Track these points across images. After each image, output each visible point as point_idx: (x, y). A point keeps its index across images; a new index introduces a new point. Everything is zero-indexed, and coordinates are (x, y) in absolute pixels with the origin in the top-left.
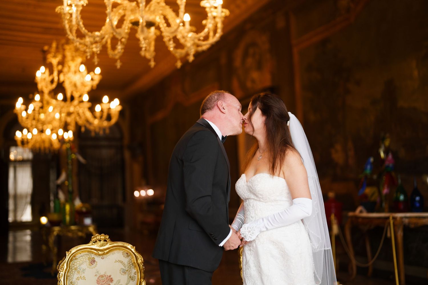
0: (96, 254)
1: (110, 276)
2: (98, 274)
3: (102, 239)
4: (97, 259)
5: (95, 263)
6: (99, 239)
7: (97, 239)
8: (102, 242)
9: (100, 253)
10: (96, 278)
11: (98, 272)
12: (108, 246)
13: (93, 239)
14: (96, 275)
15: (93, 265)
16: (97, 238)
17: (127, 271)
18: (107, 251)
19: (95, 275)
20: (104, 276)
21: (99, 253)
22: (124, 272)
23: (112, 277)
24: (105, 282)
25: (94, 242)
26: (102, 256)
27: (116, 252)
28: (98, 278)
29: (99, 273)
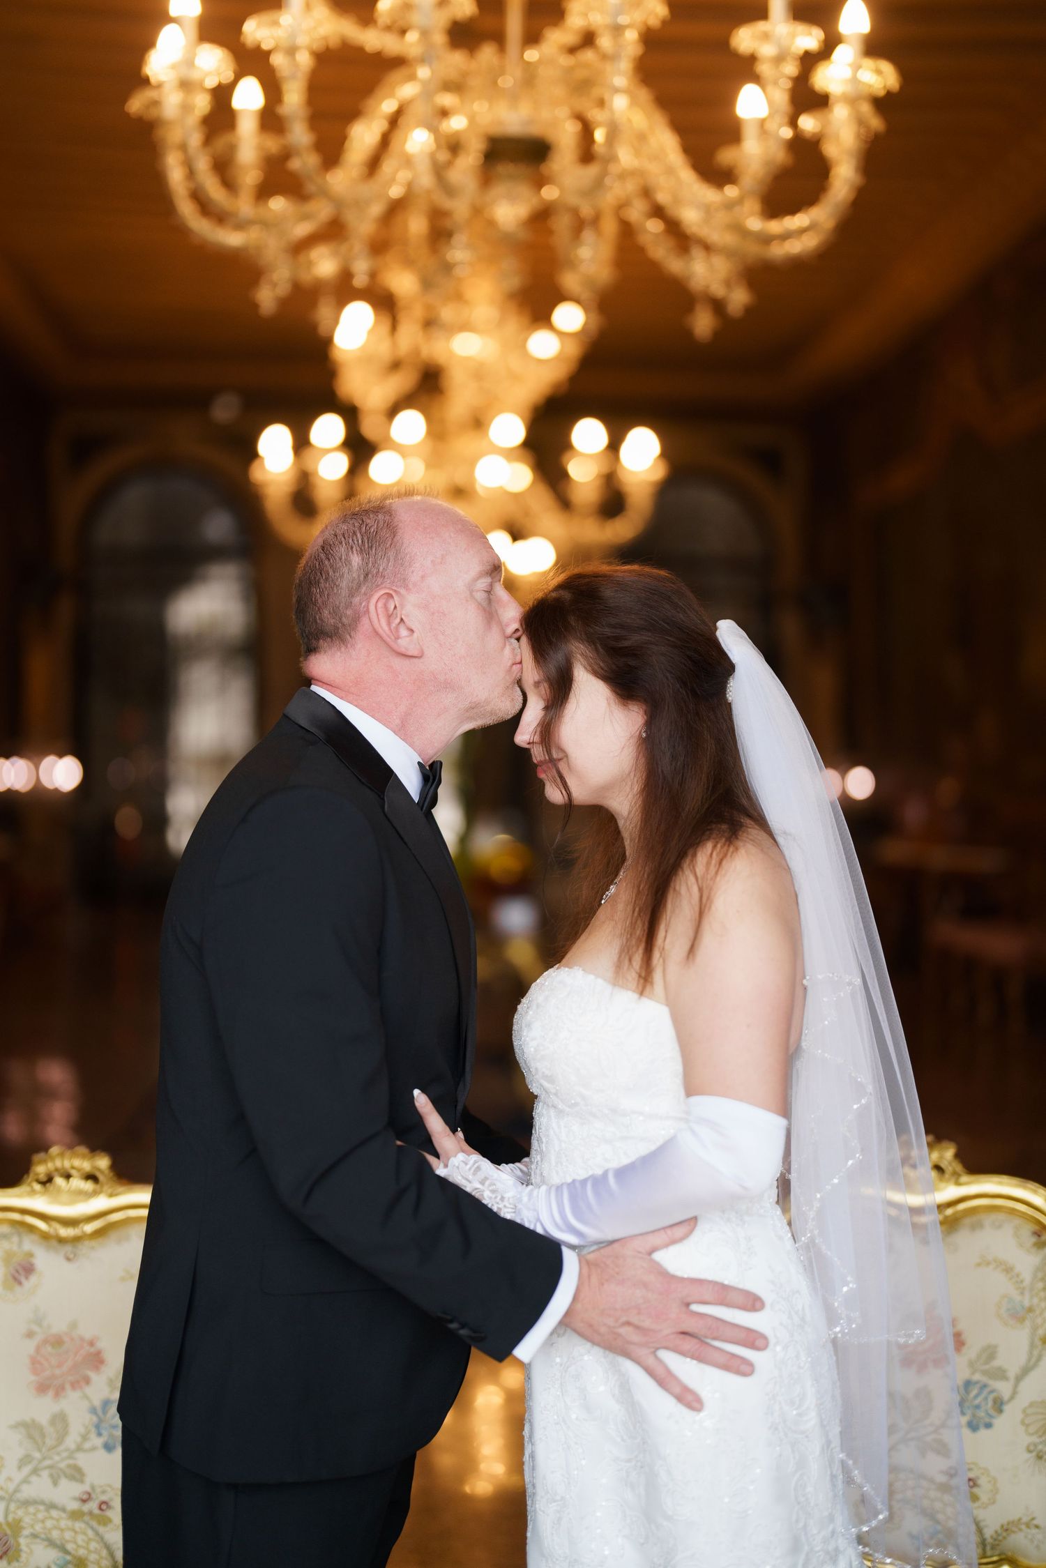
1: (92, 1344)
3: (79, 1170)
4: (45, 1260)
5: (33, 1279)
6: (63, 1168)
7: (57, 1170)
8: (77, 1183)
9: (65, 1232)
10: (30, 1346)
11: (39, 1321)
12: (101, 1203)
13: (41, 1170)
15: (20, 1283)
16: (58, 1163)
20: (66, 1339)
26: (68, 1248)
28: (38, 1349)
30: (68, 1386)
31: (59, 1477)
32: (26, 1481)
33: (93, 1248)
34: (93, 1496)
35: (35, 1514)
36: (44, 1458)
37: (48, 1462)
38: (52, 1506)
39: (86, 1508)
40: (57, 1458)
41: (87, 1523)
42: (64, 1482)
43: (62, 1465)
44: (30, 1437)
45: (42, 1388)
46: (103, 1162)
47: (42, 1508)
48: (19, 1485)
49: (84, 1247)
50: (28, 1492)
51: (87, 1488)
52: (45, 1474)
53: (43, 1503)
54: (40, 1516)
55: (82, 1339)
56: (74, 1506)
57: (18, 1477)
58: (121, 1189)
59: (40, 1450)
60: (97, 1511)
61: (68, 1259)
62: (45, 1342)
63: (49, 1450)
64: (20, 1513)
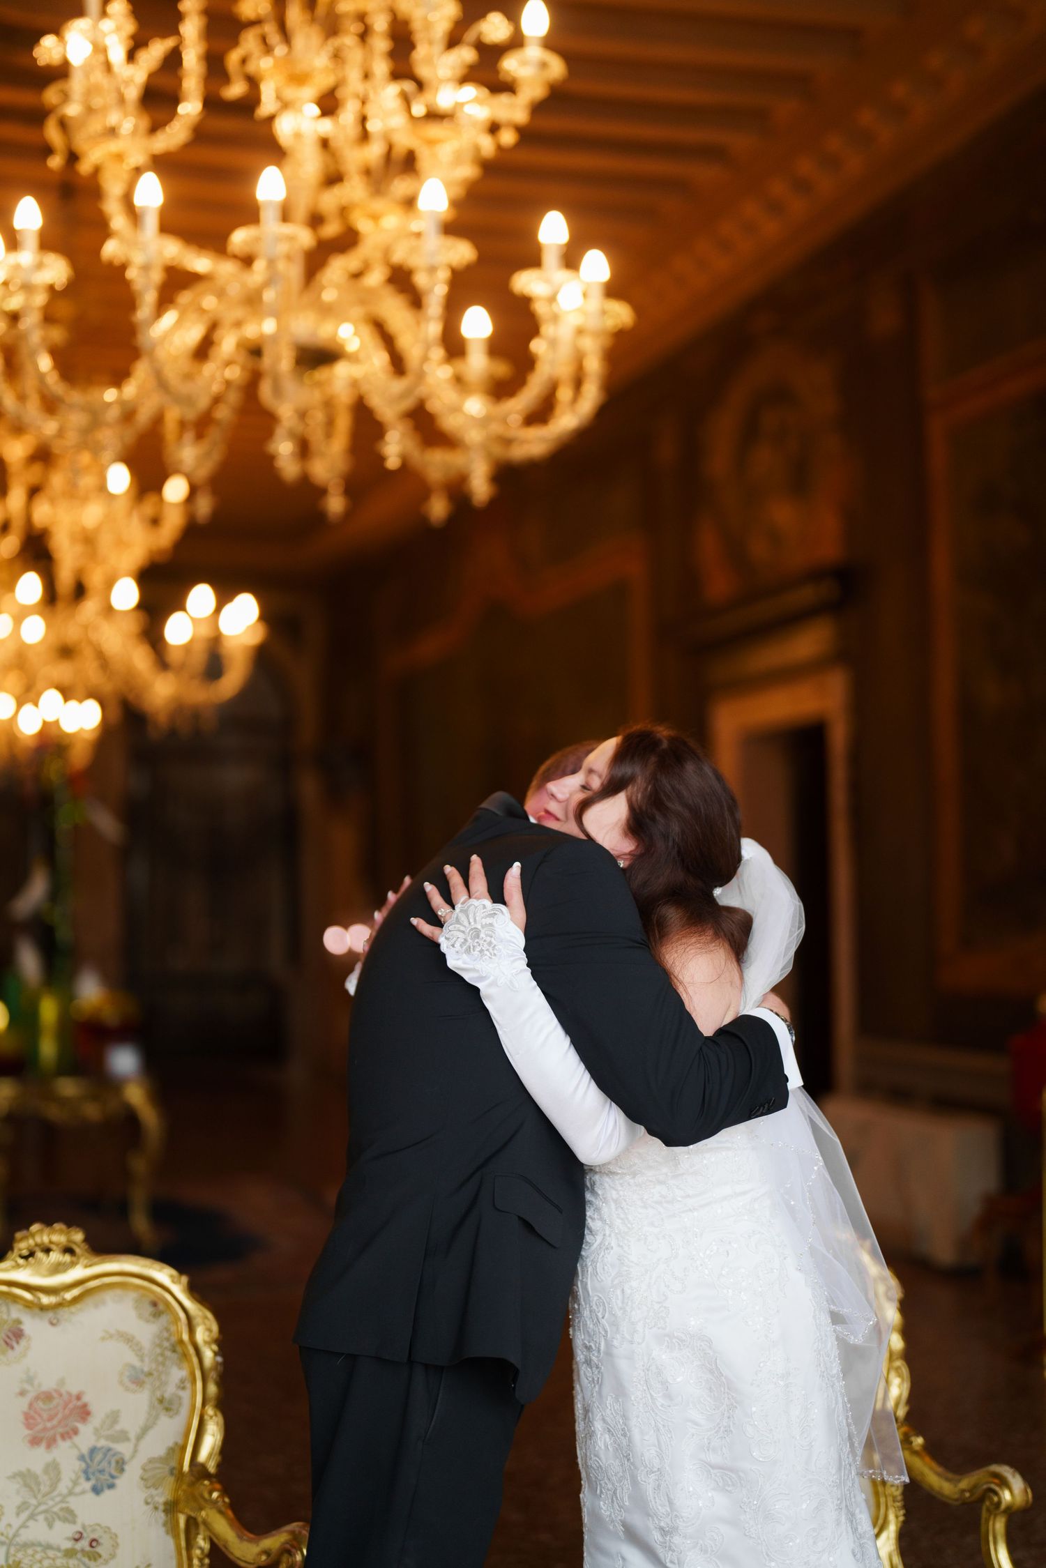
0: (28, 1305)
1: (78, 1398)
2: (32, 1384)
4: (32, 1325)
5: (23, 1342)
10: (23, 1404)
11: (30, 1380)
13: (22, 1246)
14: (22, 1393)
15: (12, 1348)
17: (150, 1374)
18: (75, 1292)
19: (17, 1390)
20: (55, 1395)
21: (39, 1299)
22: (137, 1379)
23: (85, 1399)
24: (60, 1422)
25: (22, 1257)
26: (50, 1314)
27: (108, 1296)
28: (31, 1405)
29: (36, 1383)
30: (58, 1438)
31: (54, 1520)
32: (24, 1526)
33: (72, 1313)
34: (85, 1535)
35: (33, 1556)
36: (40, 1504)
37: (42, 1508)
38: (49, 1547)
39: (79, 1546)
40: (51, 1503)
41: (79, 1560)
42: (58, 1524)
43: (56, 1509)
44: (26, 1485)
45: (35, 1441)
46: (78, 1236)
47: (39, 1549)
48: (18, 1531)
49: (64, 1313)
50: (26, 1536)
51: (78, 1528)
52: (41, 1518)
53: (40, 1545)
54: (38, 1557)
55: (69, 1394)
56: (68, 1545)
57: (16, 1523)
58: (96, 1259)
59: (35, 1497)
60: (88, 1548)
61: (52, 1324)
62: (37, 1398)
63: (44, 1496)
64: (20, 1555)
